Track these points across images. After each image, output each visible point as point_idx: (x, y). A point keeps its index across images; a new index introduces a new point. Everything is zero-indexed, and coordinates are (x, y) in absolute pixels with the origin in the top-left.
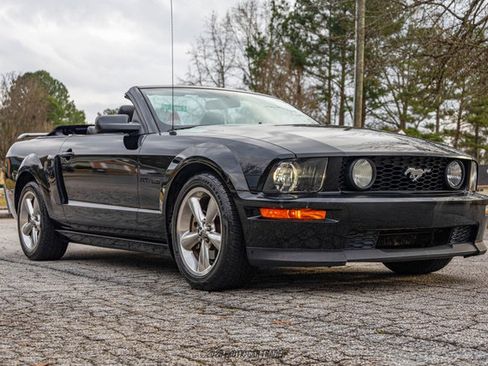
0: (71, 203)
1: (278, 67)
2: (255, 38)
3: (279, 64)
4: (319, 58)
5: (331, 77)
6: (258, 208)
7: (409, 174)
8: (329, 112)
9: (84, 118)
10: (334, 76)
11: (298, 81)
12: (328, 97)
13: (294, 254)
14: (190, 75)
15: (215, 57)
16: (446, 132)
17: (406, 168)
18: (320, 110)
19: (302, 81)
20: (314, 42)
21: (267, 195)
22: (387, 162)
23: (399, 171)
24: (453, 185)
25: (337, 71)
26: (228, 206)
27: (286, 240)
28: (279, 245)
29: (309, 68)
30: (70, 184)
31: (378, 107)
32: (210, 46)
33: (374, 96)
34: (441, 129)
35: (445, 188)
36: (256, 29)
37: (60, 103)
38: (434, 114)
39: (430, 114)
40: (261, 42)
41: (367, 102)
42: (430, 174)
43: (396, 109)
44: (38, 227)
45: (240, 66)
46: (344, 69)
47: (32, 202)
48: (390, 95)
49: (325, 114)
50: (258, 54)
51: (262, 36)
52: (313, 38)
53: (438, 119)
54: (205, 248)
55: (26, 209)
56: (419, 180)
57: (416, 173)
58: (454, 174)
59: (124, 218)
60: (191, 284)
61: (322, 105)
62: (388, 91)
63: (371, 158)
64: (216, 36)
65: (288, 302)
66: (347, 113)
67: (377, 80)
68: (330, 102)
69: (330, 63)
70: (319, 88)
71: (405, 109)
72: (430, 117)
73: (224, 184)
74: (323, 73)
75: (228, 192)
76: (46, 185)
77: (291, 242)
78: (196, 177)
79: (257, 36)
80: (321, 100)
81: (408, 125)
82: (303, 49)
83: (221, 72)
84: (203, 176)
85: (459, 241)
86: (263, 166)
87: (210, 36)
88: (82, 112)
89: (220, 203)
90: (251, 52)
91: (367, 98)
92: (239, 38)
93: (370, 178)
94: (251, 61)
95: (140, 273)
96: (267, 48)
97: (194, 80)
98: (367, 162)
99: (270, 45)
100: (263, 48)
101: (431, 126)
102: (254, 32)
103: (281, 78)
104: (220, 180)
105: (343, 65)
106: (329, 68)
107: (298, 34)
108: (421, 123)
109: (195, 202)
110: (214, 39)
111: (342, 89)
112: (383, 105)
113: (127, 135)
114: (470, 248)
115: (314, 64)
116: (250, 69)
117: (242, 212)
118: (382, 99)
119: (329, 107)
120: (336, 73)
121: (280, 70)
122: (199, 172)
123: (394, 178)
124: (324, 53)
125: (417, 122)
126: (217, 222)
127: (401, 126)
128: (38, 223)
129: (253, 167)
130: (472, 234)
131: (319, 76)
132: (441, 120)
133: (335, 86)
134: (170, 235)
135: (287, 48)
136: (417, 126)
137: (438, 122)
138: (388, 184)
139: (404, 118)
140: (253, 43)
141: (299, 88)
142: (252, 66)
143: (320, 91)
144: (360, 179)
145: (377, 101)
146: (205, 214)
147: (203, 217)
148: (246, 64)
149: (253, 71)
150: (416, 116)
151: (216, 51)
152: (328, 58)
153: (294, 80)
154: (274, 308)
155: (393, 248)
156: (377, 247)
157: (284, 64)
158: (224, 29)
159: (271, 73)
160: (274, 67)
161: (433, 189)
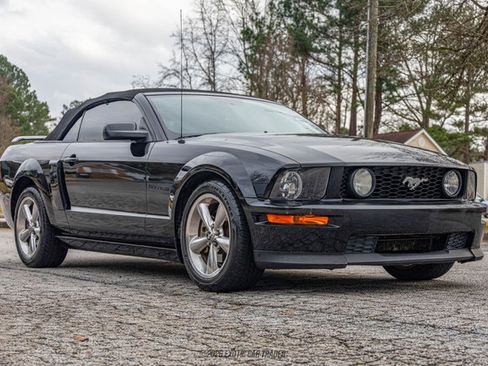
0: (74, 209)
1: (279, 53)
2: (252, 20)
3: (281, 50)
4: (328, 43)
5: (341, 66)
6: (265, 214)
7: (407, 183)
8: (338, 107)
9: (48, 112)
10: (345, 65)
11: (302, 69)
12: (338, 89)
13: (299, 257)
14: (175, 62)
15: (204, 41)
16: (477, 132)
17: (404, 177)
18: (328, 104)
19: (307, 70)
20: (322, 24)
21: (273, 202)
22: (385, 172)
23: (397, 180)
24: (450, 193)
25: (349, 58)
26: (236, 211)
27: (291, 245)
28: (285, 248)
29: (315, 55)
30: (73, 189)
31: (396, 101)
32: (198, 28)
33: (392, 88)
34: (471, 127)
35: (443, 196)
36: (253, 8)
37: (19, 93)
38: (462, 109)
39: (458, 110)
40: (259, 24)
41: (383, 96)
42: (427, 182)
43: (419, 104)
44: (38, 234)
45: (234, 52)
46: (357, 55)
47: (31, 208)
48: (411, 87)
49: (334, 109)
50: (256, 39)
51: (260, 17)
52: (320, 19)
53: (467, 116)
54: (213, 252)
55: (24, 215)
56: (417, 188)
57: (413, 182)
58: (451, 183)
59: (123, 224)
60: (200, 286)
61: (331, 99)
62: (409, 82)
63: (371, 168)
64: (205, 15)
65: (293, 299)
66: (360, 108)
67: (394, 70)
68: (340, 95)
69: (340, 49)
70: (327, 78)
71: (428, 104)
72: (458, 114)
73: (232, 191)
74: (332, 60)
75: (236, 198)
76: (47, 190)
77: (296, 246)
78: (205, 184)
79: (255, 16)
80: (330, 92)
81: (432, 122)
82: (308, 32)
83: (212, 59)
84: (212, 183)
85: (455, 247)
86: (270, 175)
87: (198, 16)
88: (45, 104)
89: (229, 209)
90: (247, 34)
91: (384, 91)
92: (234, 19)
93: (370, 186)
94: (247, 46)
95: (147, 278)
96: (266, 31)
97: (179, 68)
98: (367, 172)
99: (269, 28)
100: (261, 31)
101: (459, 124)
102: (250, 11)
103: (283, 65)
104: (229, 187)
105: (356, 52)
106: (339, 55)
107: (302, 14)
108: (447, 120)
109: (204, 208)
110: (203, 19)
111: (355, 80)
112: (402, 98)
113: (134, 142)
114: (467, 254)
115: (322, 51)
116: (246, 56)
117: (249, 217)
118: (401, 92)
119: (339, 101)
120: (347, 61)
121: (281, 56)
122: (208, 179)
123: (393, 186)
124: (334, 37)
125: (443, 119)
126: (225, 227)
127: (424, 125)
128: (37, 229)
129: (259, 176)
130: (469, 240)
131: (328, 64)
132: (471, 117)
133: (346, 76)
134: (178, 240)
135: (290, 31)
136: (443, 123)
137: (467, 119)
138: (387, 192)
139: (427, 114)
140: (250, 24)
141: (304, 78)
142: (249, 52)
143: (329, 83)
144: (361, 188)
145: (395, 94)
146: (214, 220)
147: (211, 223)
148: (241, 49)
149: (249, 58)
150: (442, 112)
151: (205, 34)
152: (338, 43)
153: (297, 68)
154: (280, 304)
155: (392, 253)
156: (376, 252)
157: (286, 50)
158: (215, 8)
159: (270, 61)
160: (274, 53)
161: (431, 197)
